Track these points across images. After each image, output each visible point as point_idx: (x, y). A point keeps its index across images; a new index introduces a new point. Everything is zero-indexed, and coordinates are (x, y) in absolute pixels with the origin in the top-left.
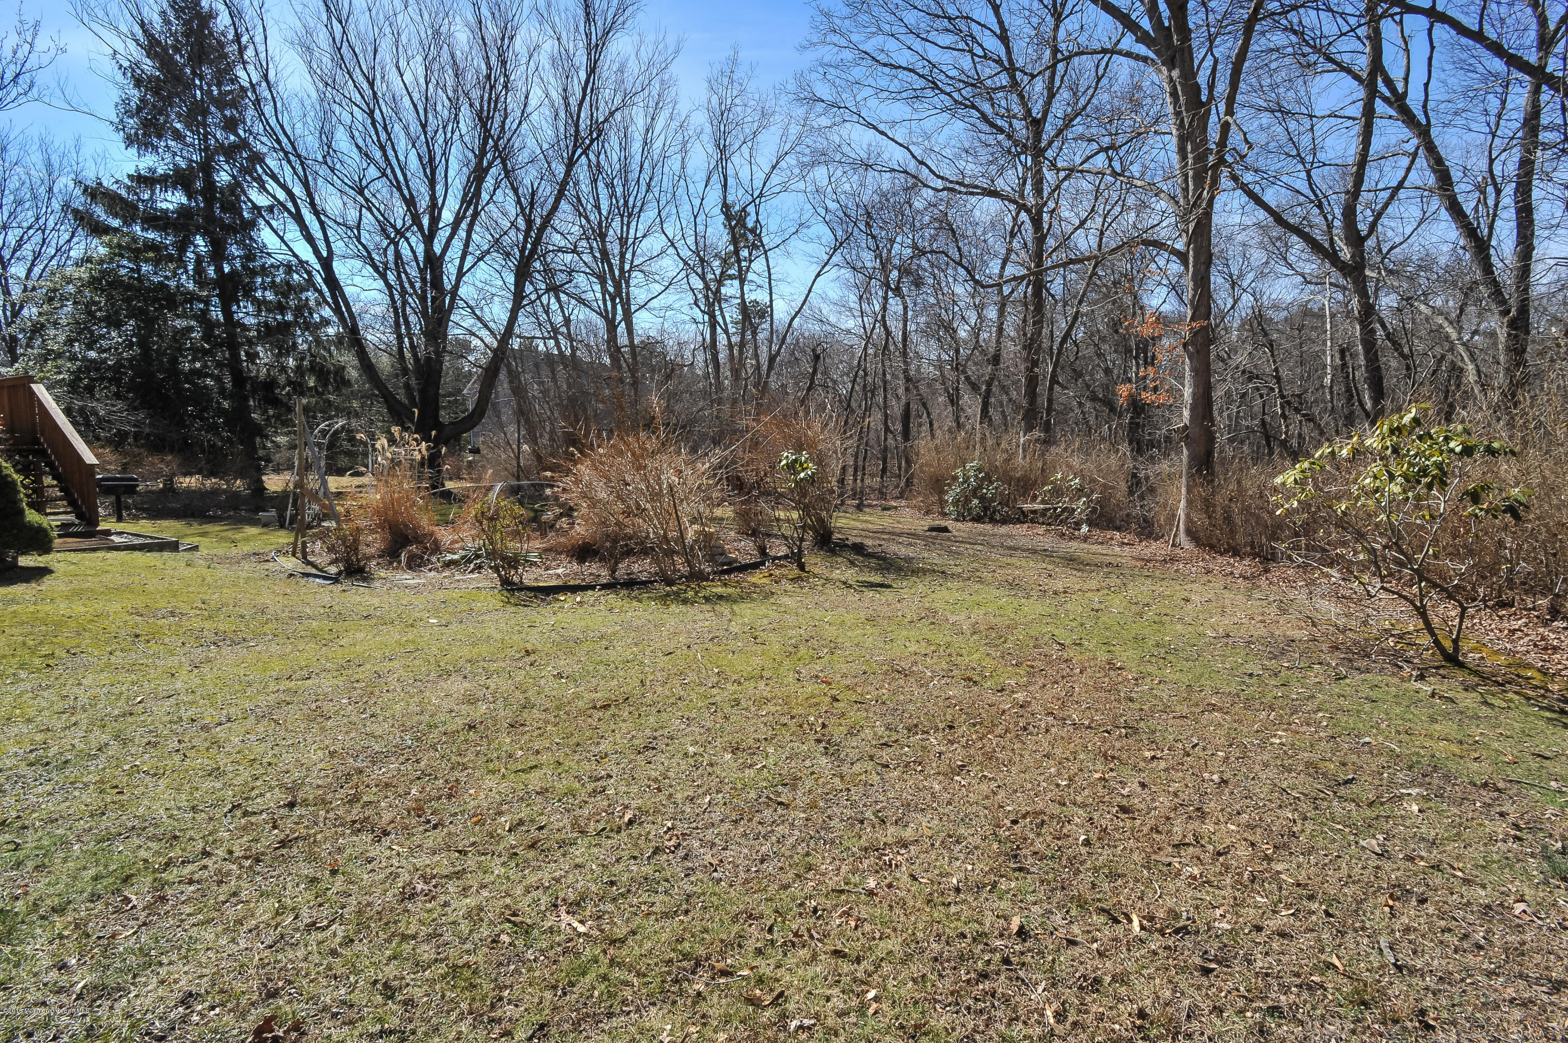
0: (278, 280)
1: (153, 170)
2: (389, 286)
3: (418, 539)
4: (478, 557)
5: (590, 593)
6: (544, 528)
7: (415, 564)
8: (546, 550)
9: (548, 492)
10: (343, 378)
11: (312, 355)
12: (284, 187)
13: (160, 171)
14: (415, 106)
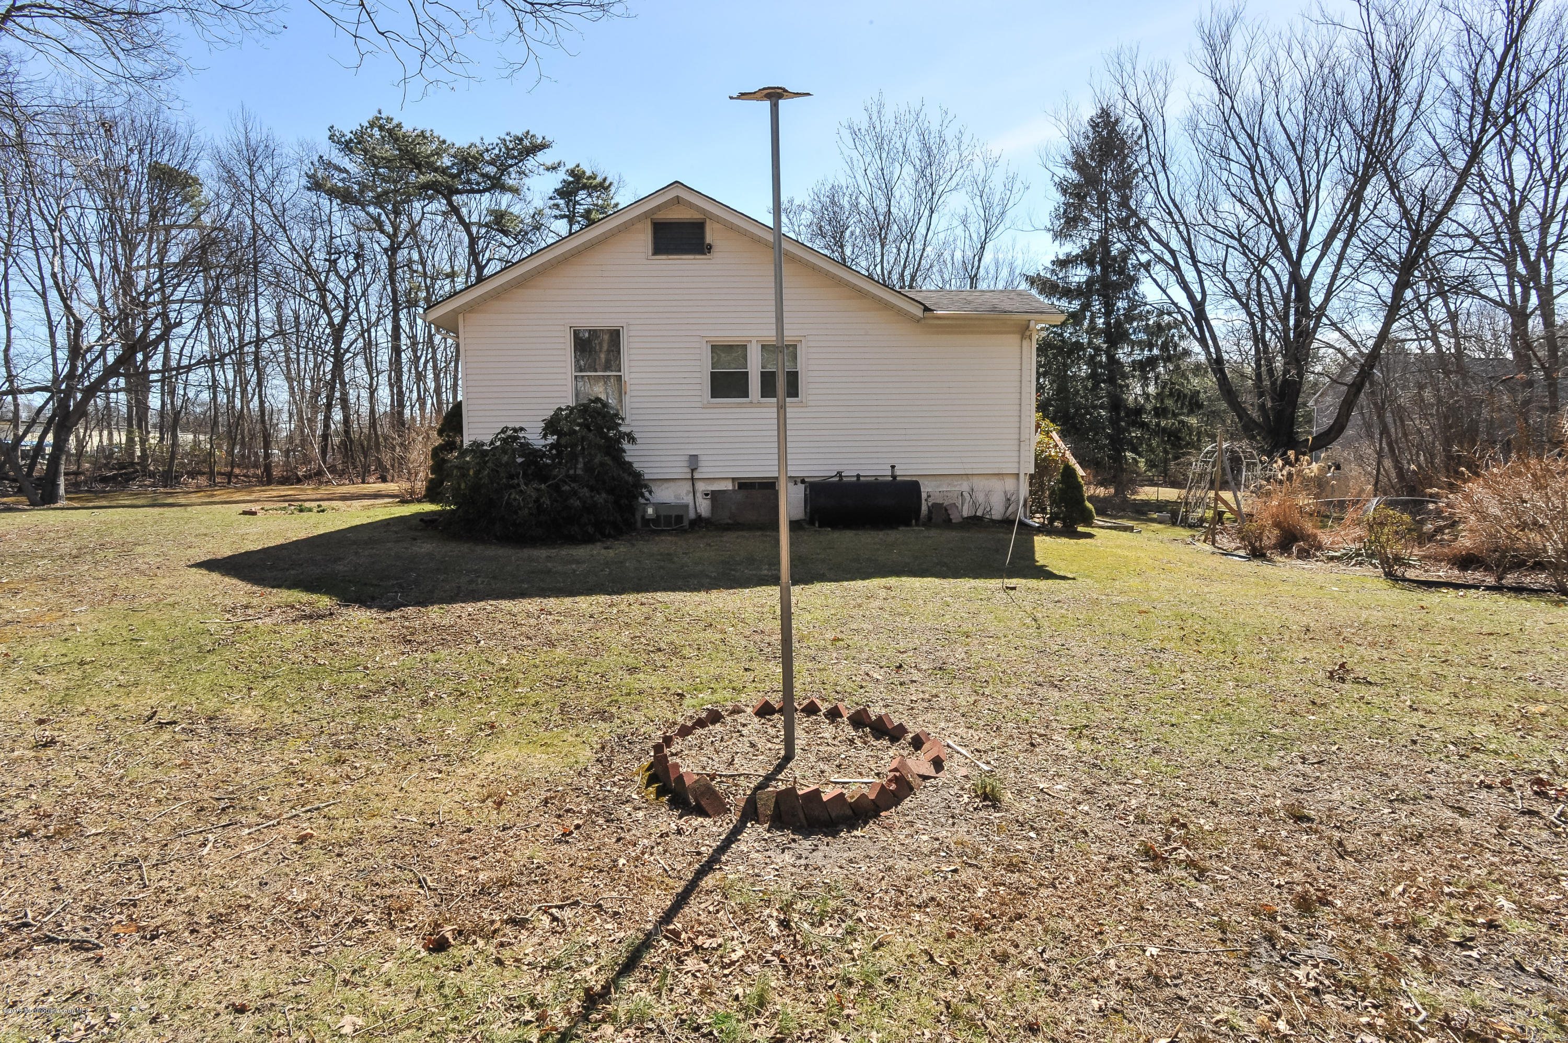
0: (1151, 322)
1: (1068, 255)
2: (1250, 315)
3: (1304, 537)
4: (1358, 555)
5: (1473, 591)
6: (1422, 539)
7: (1304, 555)
8: (1424, 557)
9: (1431, 506)
10: (1197, 401)
11: (1172, 383)
12: (1166, 246)
13: (1074, 254)
14: (1292, 144)
